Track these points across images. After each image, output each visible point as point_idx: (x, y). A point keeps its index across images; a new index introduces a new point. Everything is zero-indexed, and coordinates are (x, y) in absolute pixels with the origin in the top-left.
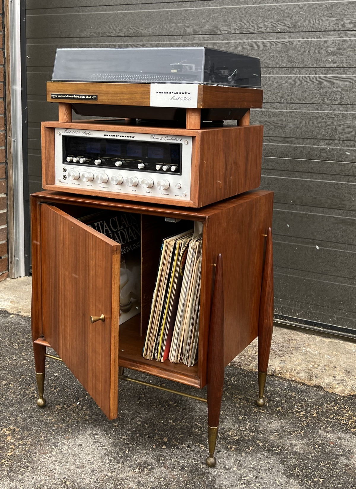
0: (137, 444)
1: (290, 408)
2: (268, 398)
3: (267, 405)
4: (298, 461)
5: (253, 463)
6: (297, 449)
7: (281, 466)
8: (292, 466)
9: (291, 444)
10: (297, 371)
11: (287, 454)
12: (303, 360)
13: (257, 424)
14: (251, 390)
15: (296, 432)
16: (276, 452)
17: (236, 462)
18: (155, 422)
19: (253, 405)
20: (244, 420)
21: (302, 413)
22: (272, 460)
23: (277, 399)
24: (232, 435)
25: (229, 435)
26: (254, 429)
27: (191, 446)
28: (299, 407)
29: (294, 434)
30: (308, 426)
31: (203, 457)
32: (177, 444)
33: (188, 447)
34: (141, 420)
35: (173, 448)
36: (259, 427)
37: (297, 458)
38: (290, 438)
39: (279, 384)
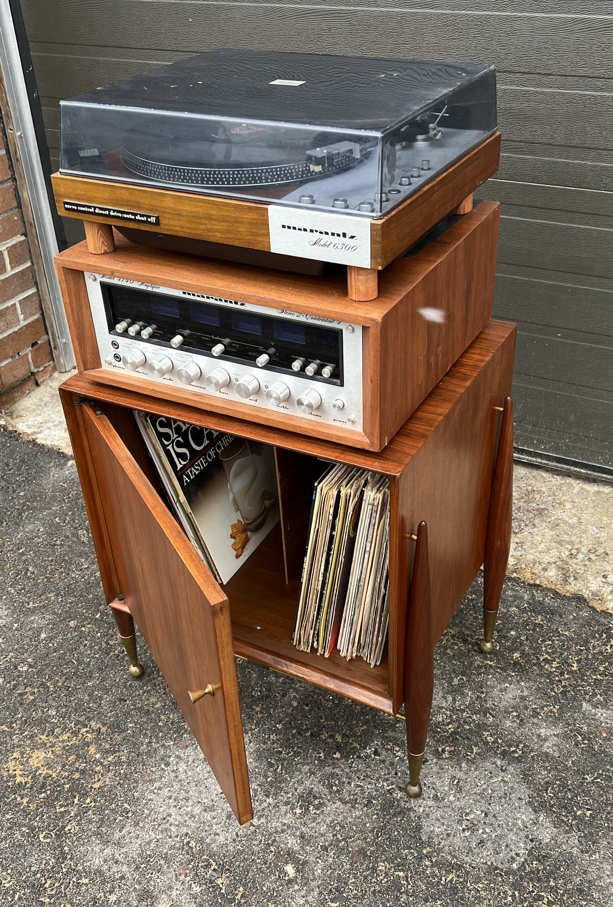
0: (294, 752)
1: (534, 654)
2: (498, 632)
3: (498, 648)
4: (550, 775)
5: (479, 784)
6: (547, 747)
7: (524, 787)
8: (542, 787)
9: (539, 736)
10: (544, 565)
11: (533, 760)
12: (552, 540)
13: (482, 693)
14: (471, 615)
15: (545, 708)
16: (516, 755)
17: (453, 782)
18: (320, 699)
19: (475, 651)
20: (462, 686)
21: (555, 664)
22: (510, 776)
23: (512, 633)
24: (443, 721)
25: (439, 722)
26: (478, 705)
27: (379, 750)
28: (550, 651)
29: (542, 714)
30: (564, 693)
31: (399, 774)
32: (358, 746)
33: (376, 753)
34: (297, 696)
35: (351, 757)
36: (486, 701)
37: (549, 768)
38: (537, 724)
39: (515, 597)
